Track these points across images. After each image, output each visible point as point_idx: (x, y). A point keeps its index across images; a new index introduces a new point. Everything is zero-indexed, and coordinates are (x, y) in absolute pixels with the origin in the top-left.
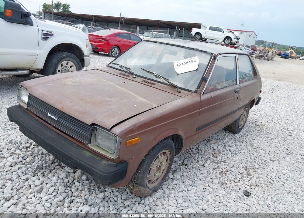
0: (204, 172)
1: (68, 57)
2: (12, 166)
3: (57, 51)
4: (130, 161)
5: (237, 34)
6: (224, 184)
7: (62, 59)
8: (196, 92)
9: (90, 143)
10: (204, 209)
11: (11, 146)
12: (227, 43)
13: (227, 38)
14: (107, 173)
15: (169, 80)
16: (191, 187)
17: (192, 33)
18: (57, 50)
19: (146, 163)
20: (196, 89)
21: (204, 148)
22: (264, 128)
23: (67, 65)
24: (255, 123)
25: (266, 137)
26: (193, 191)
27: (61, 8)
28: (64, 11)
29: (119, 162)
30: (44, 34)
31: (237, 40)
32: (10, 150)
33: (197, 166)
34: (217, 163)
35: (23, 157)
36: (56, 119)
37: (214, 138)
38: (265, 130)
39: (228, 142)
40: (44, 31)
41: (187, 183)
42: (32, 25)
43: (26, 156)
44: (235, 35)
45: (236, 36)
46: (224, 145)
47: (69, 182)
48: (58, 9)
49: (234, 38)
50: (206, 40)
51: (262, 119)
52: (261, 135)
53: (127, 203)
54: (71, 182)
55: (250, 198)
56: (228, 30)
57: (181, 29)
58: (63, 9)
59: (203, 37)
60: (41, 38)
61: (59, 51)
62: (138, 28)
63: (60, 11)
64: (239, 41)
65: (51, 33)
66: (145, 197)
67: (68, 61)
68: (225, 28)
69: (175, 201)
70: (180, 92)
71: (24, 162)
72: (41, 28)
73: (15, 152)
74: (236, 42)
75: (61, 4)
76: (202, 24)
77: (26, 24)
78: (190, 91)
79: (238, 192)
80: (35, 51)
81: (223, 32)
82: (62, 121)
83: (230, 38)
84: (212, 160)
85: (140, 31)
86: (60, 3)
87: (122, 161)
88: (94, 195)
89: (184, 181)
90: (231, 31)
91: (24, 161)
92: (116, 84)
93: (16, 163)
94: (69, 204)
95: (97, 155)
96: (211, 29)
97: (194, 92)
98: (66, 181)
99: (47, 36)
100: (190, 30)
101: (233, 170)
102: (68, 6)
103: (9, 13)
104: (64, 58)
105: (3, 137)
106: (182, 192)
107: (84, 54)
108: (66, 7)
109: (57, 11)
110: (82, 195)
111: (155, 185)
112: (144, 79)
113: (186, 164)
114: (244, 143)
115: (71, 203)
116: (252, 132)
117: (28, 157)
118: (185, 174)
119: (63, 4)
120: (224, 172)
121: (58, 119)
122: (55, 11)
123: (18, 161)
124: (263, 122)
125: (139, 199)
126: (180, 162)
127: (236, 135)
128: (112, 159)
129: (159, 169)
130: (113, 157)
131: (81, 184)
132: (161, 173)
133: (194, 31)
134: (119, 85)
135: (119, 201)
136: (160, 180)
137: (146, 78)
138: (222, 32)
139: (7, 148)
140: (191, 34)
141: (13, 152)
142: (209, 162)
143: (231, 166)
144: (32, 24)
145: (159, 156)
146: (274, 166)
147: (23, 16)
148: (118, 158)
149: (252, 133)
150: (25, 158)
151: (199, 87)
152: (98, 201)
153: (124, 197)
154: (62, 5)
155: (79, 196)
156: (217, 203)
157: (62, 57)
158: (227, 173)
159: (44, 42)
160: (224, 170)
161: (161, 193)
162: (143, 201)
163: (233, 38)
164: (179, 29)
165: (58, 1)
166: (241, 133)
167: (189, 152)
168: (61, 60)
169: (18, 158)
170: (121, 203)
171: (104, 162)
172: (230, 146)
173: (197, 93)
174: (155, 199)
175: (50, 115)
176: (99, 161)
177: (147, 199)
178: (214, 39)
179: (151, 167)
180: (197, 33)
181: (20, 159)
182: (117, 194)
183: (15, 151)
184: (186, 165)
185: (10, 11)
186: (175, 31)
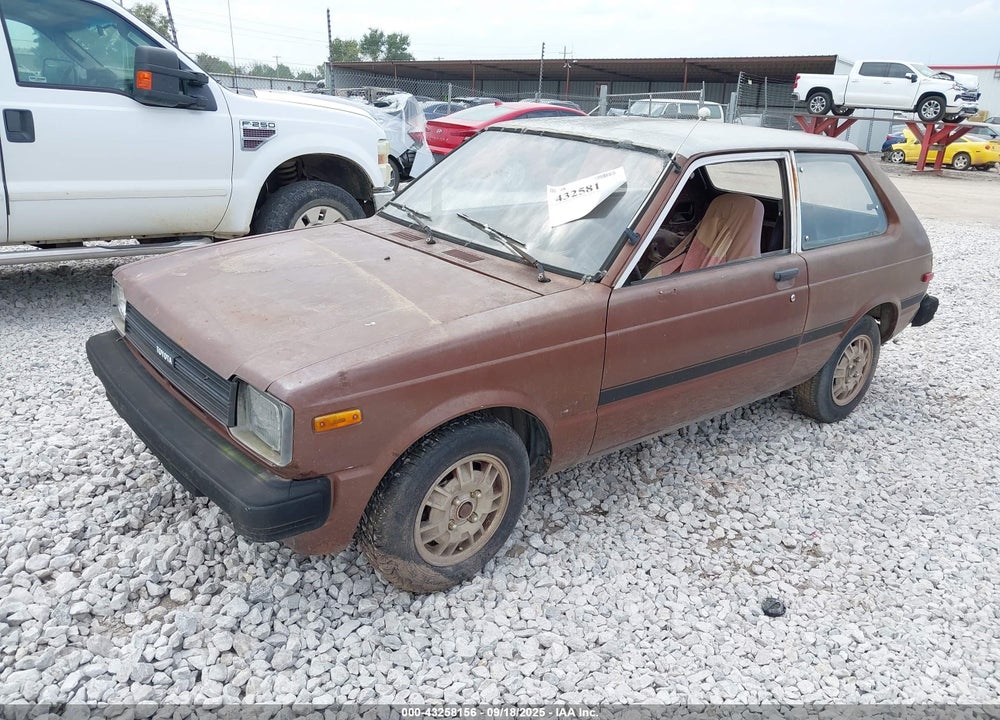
0: (653, 537)
1: (321, 194)
2: (97, 493)
3: (293, 178)
4: (342, 477)
5: (968, 80)
6: (709, 576)
7: (305, 202)
8: (598, 279)
9: (236, 424)
10: (601, 641)
11: (112, 443)
12: (930, 117)
13: (927, 97)
14: (257, 506)
15: (524, 245)
16: (585, 576)
17: (795, 90)
18: (293, 175)
19: (404, 489)
20: (601, 270)
21: (689, 464)
22: (958, 408)
23: (320, 218)
24: (926, 390)
25: (947, 438)
26: (589, 589)
27: (383, 48)
28: (391, 56)
29: (300, 477)
30: (247, 132)
31: (967, 104)
32: (108, 456)
33: (637, 518)
34: (714, 513)
35: (131, 472)
36: (170, 361)
37: (740, 436)
38: (960, 413)
39: (786, 449)
40: (248, 123)
41: (578, 564)
42: (213, 108)
43: (138, 471)
44: (958, 86)
45: (965, 89)
46: (766, 458)
47: (221, 540)
48: (374, 53)
49: (957, 97)
50: (851, 110)
51: (964, 376)
52: (932, 430)
53: (365, 605)
54: (227, 538)
55: (779, 622)
56: (932, 68)
57: (759, 81)
58: (389, 50)
59: (837, 101)
60: (238, 144)
61: (303, 178)
62: (604, 89)
63: (381, 57)
64: (979, 104)
65: (268, 128)
66: (428, 594)
67: (325, 208)
68: (921, 64)
69: (513, 613)
70: (544, 281)
71: (128, 486)
72: (238, 116)
73: (122, 461)
74: (965, 110)
75: (382, 35)
76: (840, 57)
77: (195, 107)
78: (577, 276)
79: (747, 600)
80: (224, 184)
81: (914, 79)
82: (182, 367)
83: (939, 97)
84: (700, 503)
85: (609, 100)
86: (379, 32)
87: (309, 474)
88: (276, 576)
89: (573, 557)
90: (942, 72)
91: (129, 483)
92: (359, 265)
93: (107, 487)
94: (207, 598)
95: (252, 460)
96: (868, 69)
97: (591, 281)
98: (214, 536)
99: (255, 137)
100: (792, 81)
101: (762, 535)
102: (405, 40)
103: (146, 80)
104: (310, 198)
105: (102, 421)
106: (549, 587)
107: (372, 186)
108: (398, 43)
109: (370, 60)
110: (246, 575)
111: (457, 561)
112: (458, 247)
113: (606, 509)
114: (847, 455)
115: (213, 595)
116: (897, 419)
117: (142, 473)
118: (585, 537)
119: (389, 37)
120: (726, 541)
121: (174, 360)
122: (367, 59)
123: (112, 481)
124: (964, 387)
125: (405, 598)
126: (588, 505)
127: (826, 427)
128: (278, 467)
129: (465, 511)
130: (278, 462)
131: (252, 547)
132: (477, 525)
133: (806, 82)
134: (366, 267)
135: (343, 598)
136: (477, 546)
137: (461, 243)
138: (908, 78)
139: (101, 448)
140: (795, 97)
141: (117, 460)
142: (687, 507)
143: (764, 521)
144: (211, 106)
145: (459, 471)
146: (924, 531)
147: (185, 84)
148: (293, 466)
149: (894, 423)
150: (134, 475)
151: (607, 265)
152: (279, 592)
153: (360, 587)
154: (384, 39)
155: (240, 577)
156: (655, 629)
157: (304, 195)
158: (736, 543)
159: (249, 154)
160: (732, 535)
161: (479, 587)
162: (417, 604)
163: (950, 96)
164: (750, 82)
165: (374, 28)
166: (849, 422)
167: (632, 474)
168: (300, 207)
169: (116, 473)
170: (349, 603)
171: (263, 476)
172: (786, 462)
173: (598, 282)
174: (453, 602)
175: (160, 351)
176: (251, 472)
177: (431, 598)
178: (885, 106)
179: (426, 502)
180: (814, 92)
181: (121, 477)
182: (341, 577)
183: (122, 458)
184: (605, 513)
185: (146, 75)
186: (735, 91)
